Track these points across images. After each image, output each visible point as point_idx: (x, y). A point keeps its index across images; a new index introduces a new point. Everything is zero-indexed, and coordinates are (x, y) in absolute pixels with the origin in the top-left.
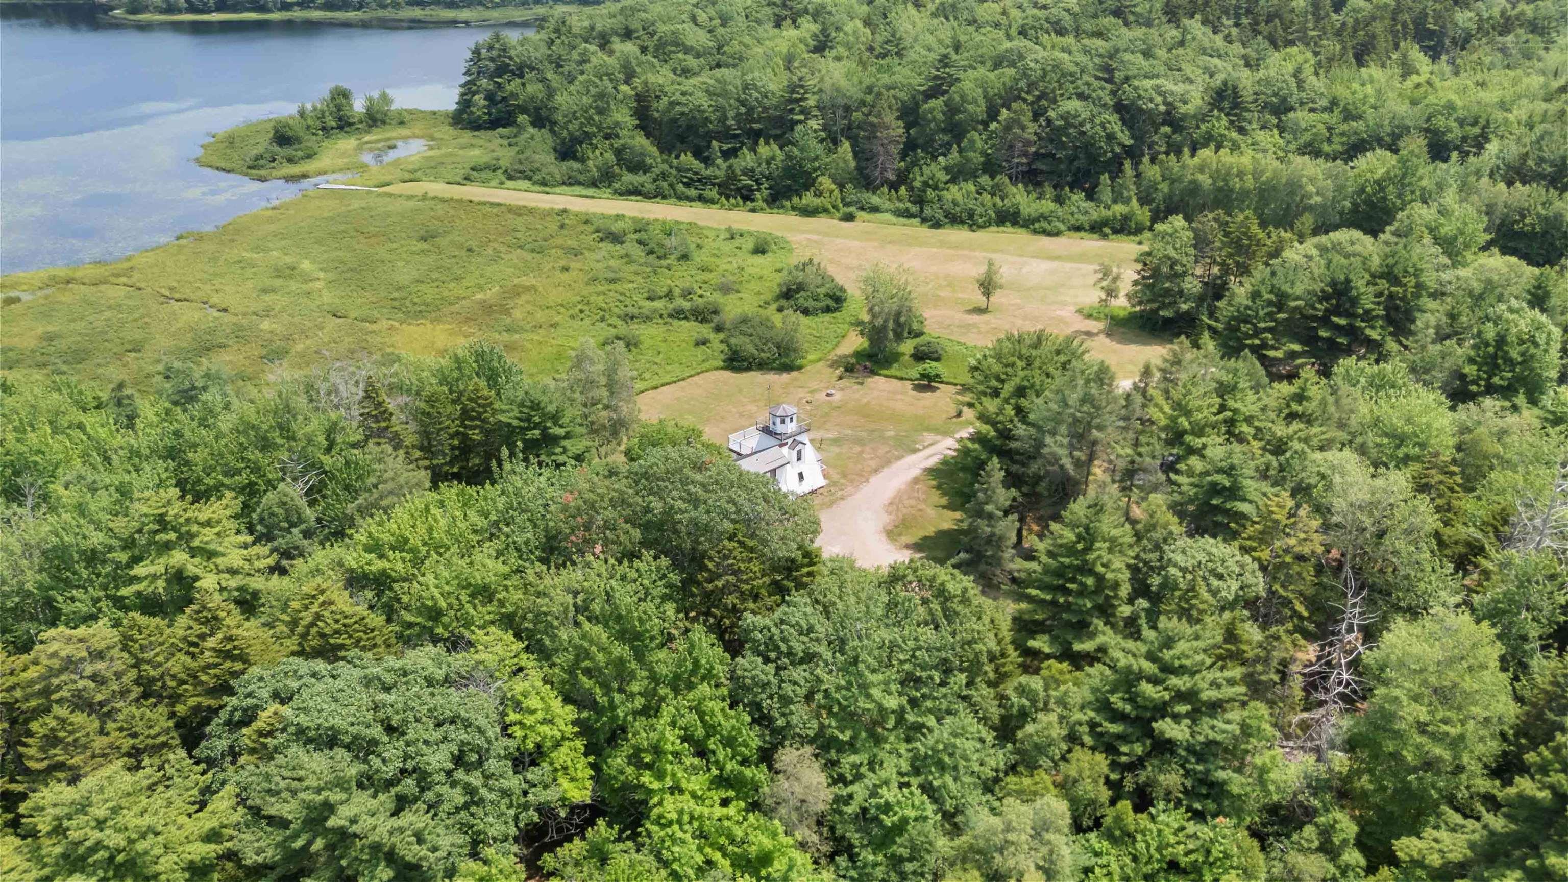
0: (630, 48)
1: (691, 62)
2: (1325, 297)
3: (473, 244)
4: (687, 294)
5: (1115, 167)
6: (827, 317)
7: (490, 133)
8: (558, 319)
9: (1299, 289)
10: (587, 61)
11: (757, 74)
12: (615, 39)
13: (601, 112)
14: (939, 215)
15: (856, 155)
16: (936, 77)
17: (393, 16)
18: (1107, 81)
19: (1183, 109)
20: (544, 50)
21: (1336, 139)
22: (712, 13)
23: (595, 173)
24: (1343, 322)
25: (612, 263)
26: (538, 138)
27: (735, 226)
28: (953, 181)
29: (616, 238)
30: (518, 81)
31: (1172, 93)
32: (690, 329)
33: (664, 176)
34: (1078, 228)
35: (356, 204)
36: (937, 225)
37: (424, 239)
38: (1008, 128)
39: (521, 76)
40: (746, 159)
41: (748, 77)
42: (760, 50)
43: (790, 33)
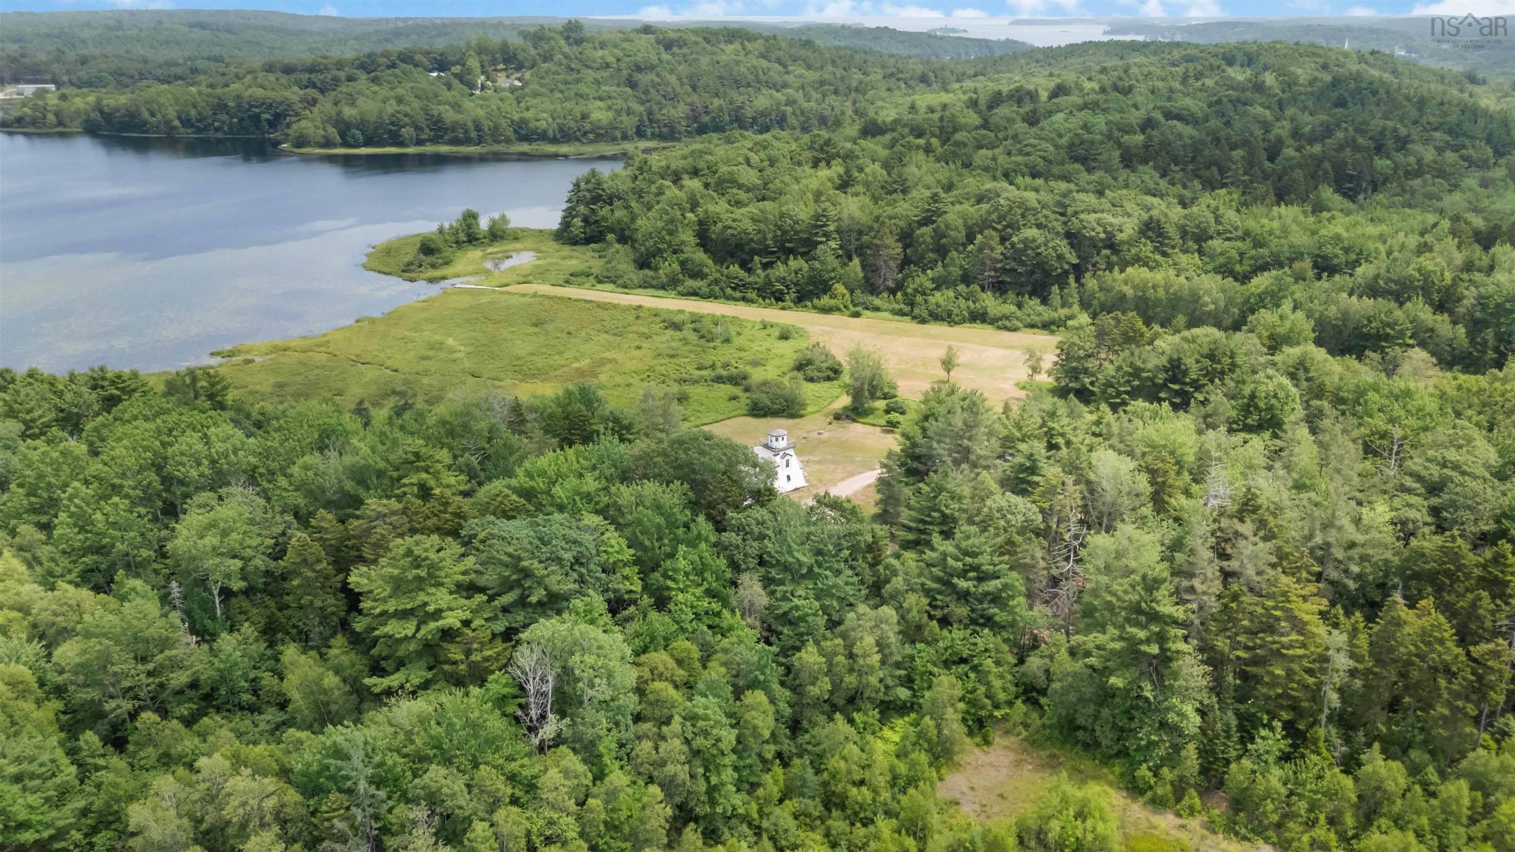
0: (694, 184)
1: (742, 195)
2: (1166, 370)
3: (572, 329)
4: (726, 366)
5: (1062, 280)
6: (827, 384)
7: (584, 248)
8: (631, 381)
9: (1150, 366)
10: (663, 193)
11: (791, 206)
12: (685, 176)
13: (671, 233)
14: (925, 314)
15: (864, 267)
16: (928, 210)
17: (505, 150)
18: (1062, 214)
19: (1120, 236)
20: (629, 184)
21: (1245, 262)
22: (763, 156)
23: (664, 279)
24: (1176, 387)
25: (673, 344)
26: (622, 252)
27: (767, 320)
28: (937, 288)
29: (676, 326)
30: (608, 208)
31: (1111, 225)
32: (728, 389)
33: (716, 282)
34: (1032, 326)
35: (484, 300)
36: (923, 321)
37: (535, 325)
38: (980, 250)
39: (611, 204)
40: (780, 270)
41: (784, 209)
42: (796, 187)
43: (824, 173)
